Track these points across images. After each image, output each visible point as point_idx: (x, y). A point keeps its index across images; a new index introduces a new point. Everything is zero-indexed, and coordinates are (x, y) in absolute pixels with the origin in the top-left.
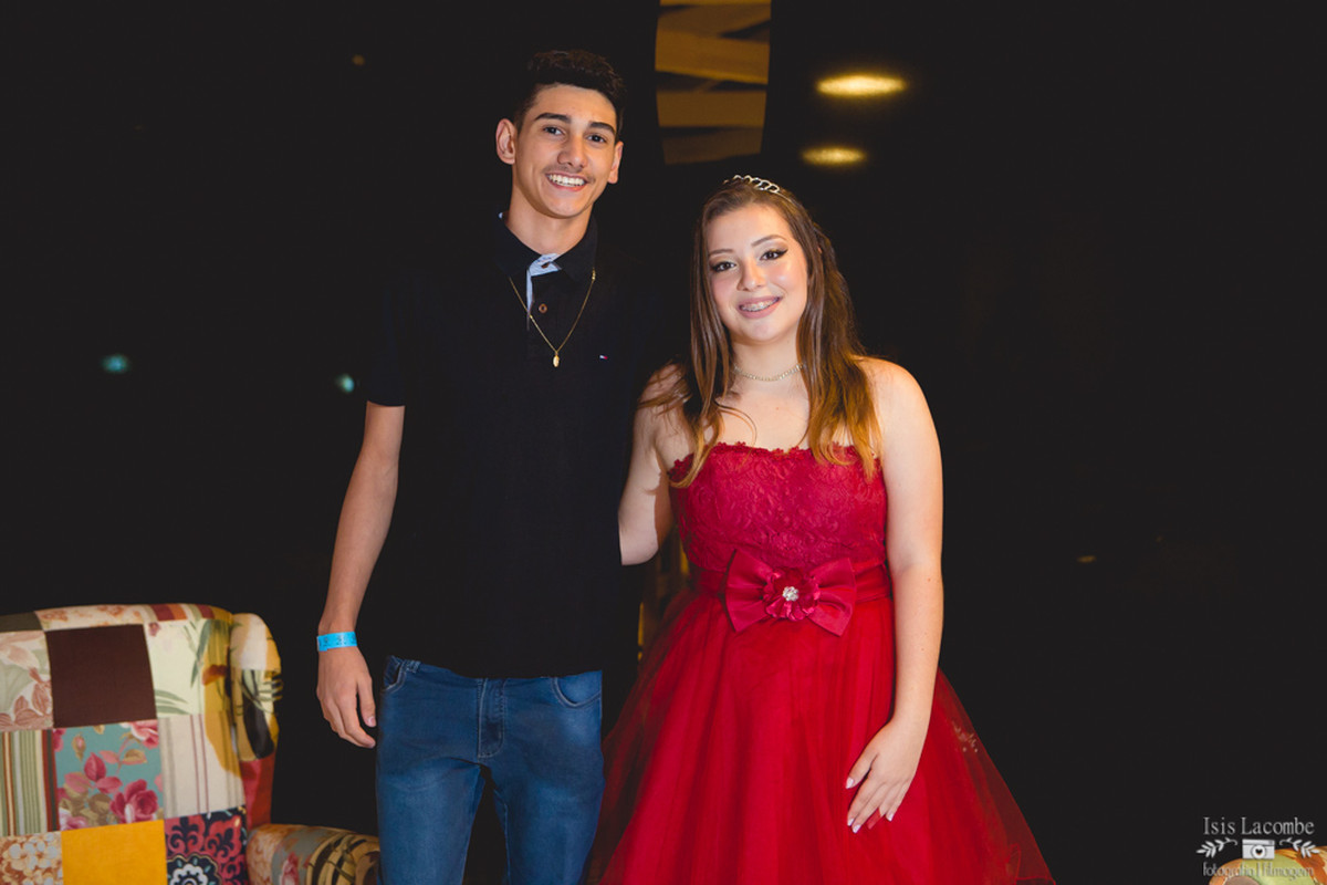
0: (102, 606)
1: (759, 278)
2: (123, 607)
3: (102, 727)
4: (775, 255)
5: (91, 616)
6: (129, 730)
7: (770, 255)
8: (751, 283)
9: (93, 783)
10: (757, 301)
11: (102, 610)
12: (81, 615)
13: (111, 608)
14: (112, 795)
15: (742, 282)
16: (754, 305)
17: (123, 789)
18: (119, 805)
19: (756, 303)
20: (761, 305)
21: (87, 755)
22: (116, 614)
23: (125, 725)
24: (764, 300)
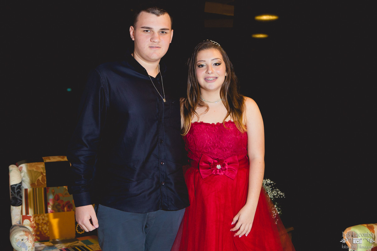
0: (59, 156)
1: (213, 71)
2: (64, 156)
3: (59, 187)
4: (218, 64)
5: (56, 159)
6: (66, 188)
7: (216, 64)
8: (210, 72)
9: (56, 201)
10: (211, 77)
11: (59, 157)
12: (54, 158)
13: (61, 157)
14: (61, 205)
15: (207, 70)
16: (209, 78)
17: (64, 203)
18: (63, 207)
19: (210, 78)
20: (211, 79)
21: (55, 194)
22: (63, 158)
23: (65, 187)
24: (213, 77)
